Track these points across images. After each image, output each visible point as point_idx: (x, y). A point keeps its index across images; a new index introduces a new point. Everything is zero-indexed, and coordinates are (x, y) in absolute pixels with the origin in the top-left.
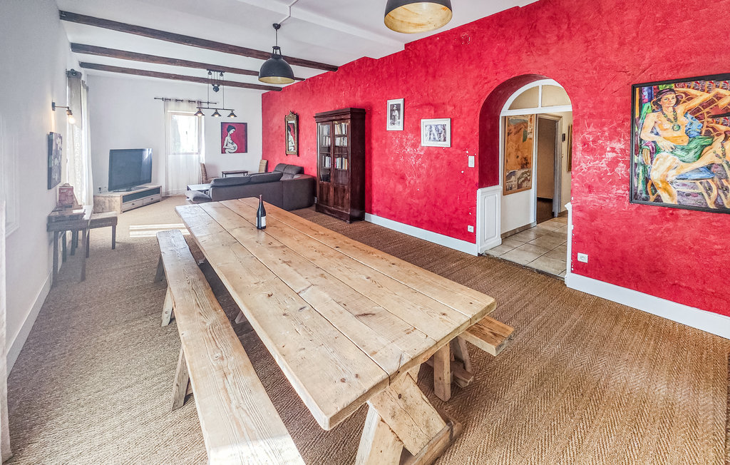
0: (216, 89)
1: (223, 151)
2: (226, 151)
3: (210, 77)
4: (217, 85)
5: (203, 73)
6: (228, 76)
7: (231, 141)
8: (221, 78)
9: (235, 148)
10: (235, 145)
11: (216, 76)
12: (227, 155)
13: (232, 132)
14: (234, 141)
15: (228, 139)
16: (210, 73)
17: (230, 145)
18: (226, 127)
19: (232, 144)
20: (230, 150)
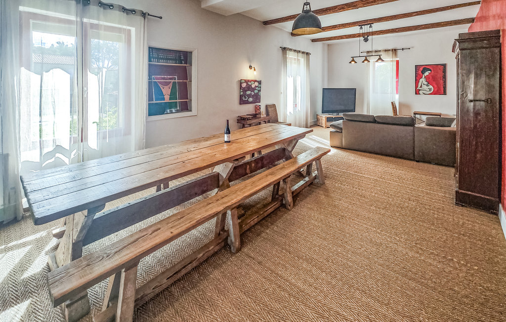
0: (366, 40)
1: (417, 92)
2: (420, 92)
3: (361, 31)
4: (366, 36)
5: (356, 30)
6: (376, 27)
7: (426, 83)
8: (370, 30)
9: (430, 90)
10: (431, 87)
11: (366, 29)
12: (421, 97)
13: (427, 73)
14: (429, 83)
15: (423, 81)
16: (361, 28)
17: (425, 87)
18: (420, 70)
19: (427, 85)
20: (424, 92)
